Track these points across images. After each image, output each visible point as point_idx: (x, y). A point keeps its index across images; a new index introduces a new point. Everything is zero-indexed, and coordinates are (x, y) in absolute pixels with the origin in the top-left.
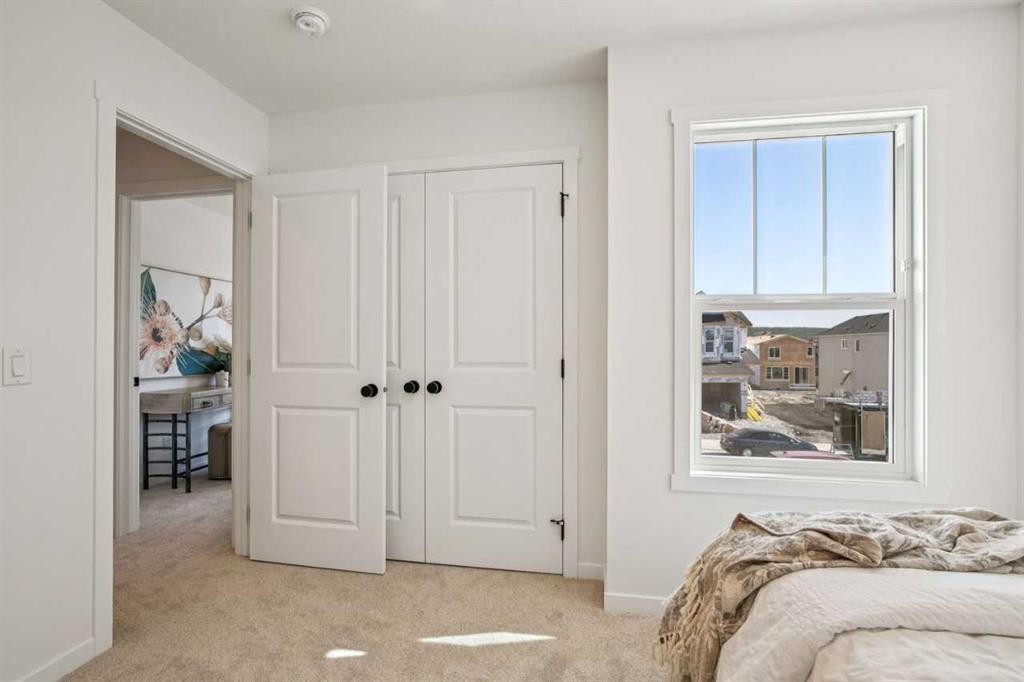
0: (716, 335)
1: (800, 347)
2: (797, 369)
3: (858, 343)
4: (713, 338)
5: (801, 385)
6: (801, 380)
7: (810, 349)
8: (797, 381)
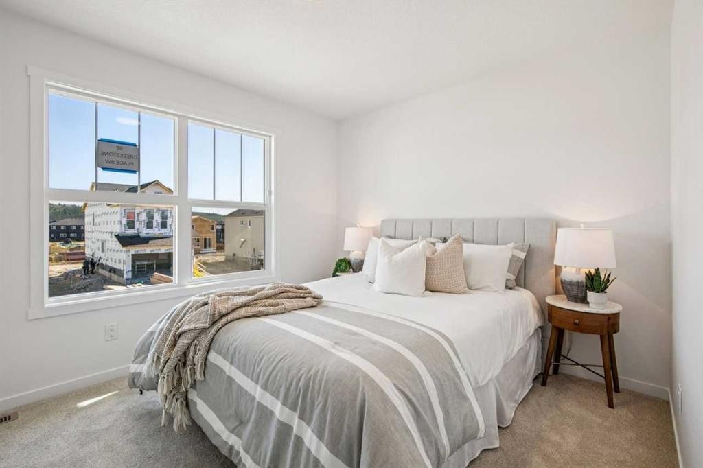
0: (169, 215)
1: (207, 224)
2: (205, 239)
3: (250, 222)
4: (166, 218)
5: (208, 250)
6: (208, 247)
7: (213, 226)
8: (205, 248)
